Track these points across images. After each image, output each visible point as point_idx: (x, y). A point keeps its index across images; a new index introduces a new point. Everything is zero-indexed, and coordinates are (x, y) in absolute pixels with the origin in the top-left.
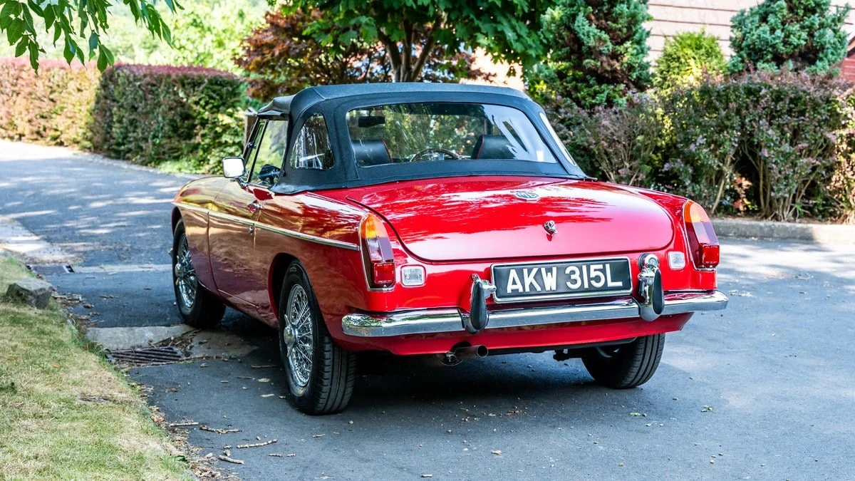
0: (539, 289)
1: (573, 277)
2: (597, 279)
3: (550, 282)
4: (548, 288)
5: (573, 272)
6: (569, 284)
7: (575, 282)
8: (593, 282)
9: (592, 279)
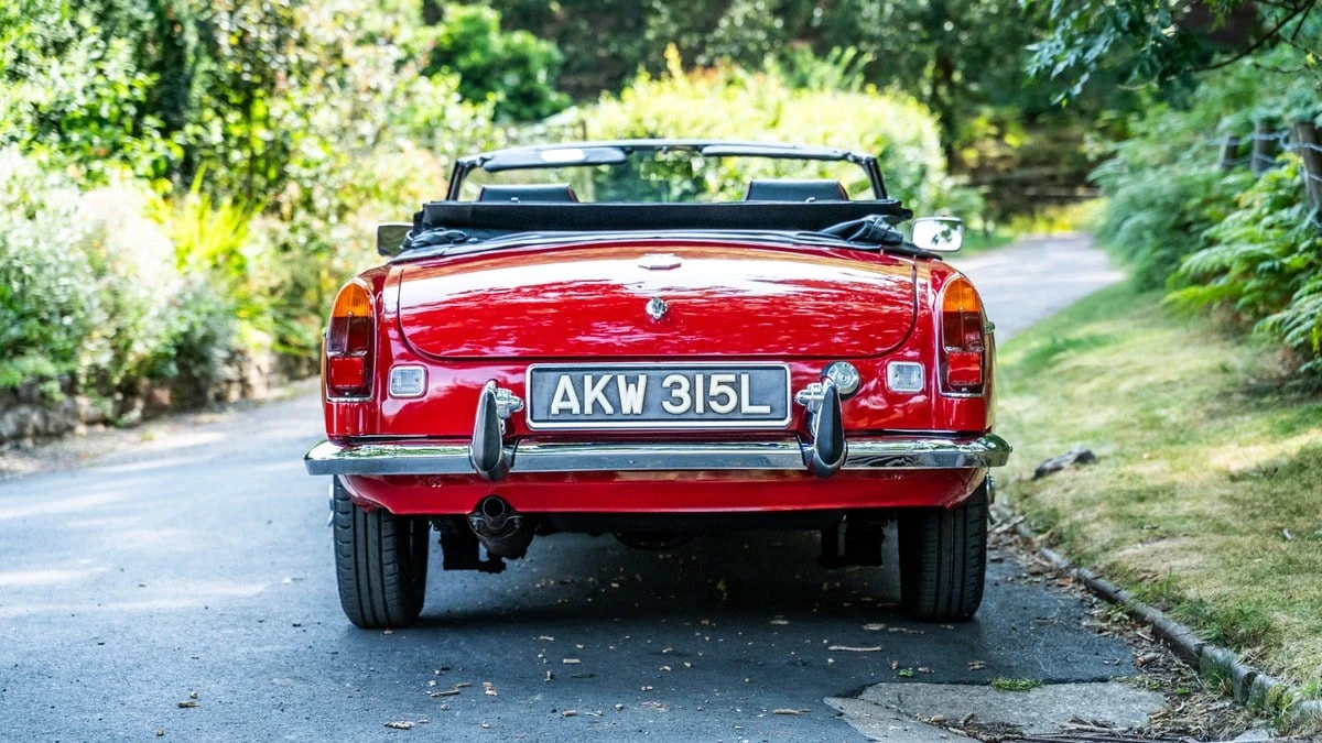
0: (609, 409)
1: (675, 393)
2: (723, 399)
3: (632, 399)
4: (626, 410)
5: (678, 385)
6: (667, 405)
7: (680, 401)
8: (714, 405)
9: (713, 398)
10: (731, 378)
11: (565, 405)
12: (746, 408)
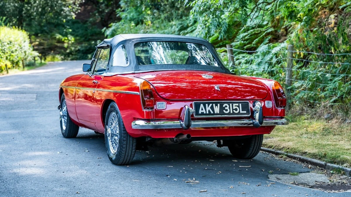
10: (237, 105)
11: (202, 111)
12: (241, 112)
